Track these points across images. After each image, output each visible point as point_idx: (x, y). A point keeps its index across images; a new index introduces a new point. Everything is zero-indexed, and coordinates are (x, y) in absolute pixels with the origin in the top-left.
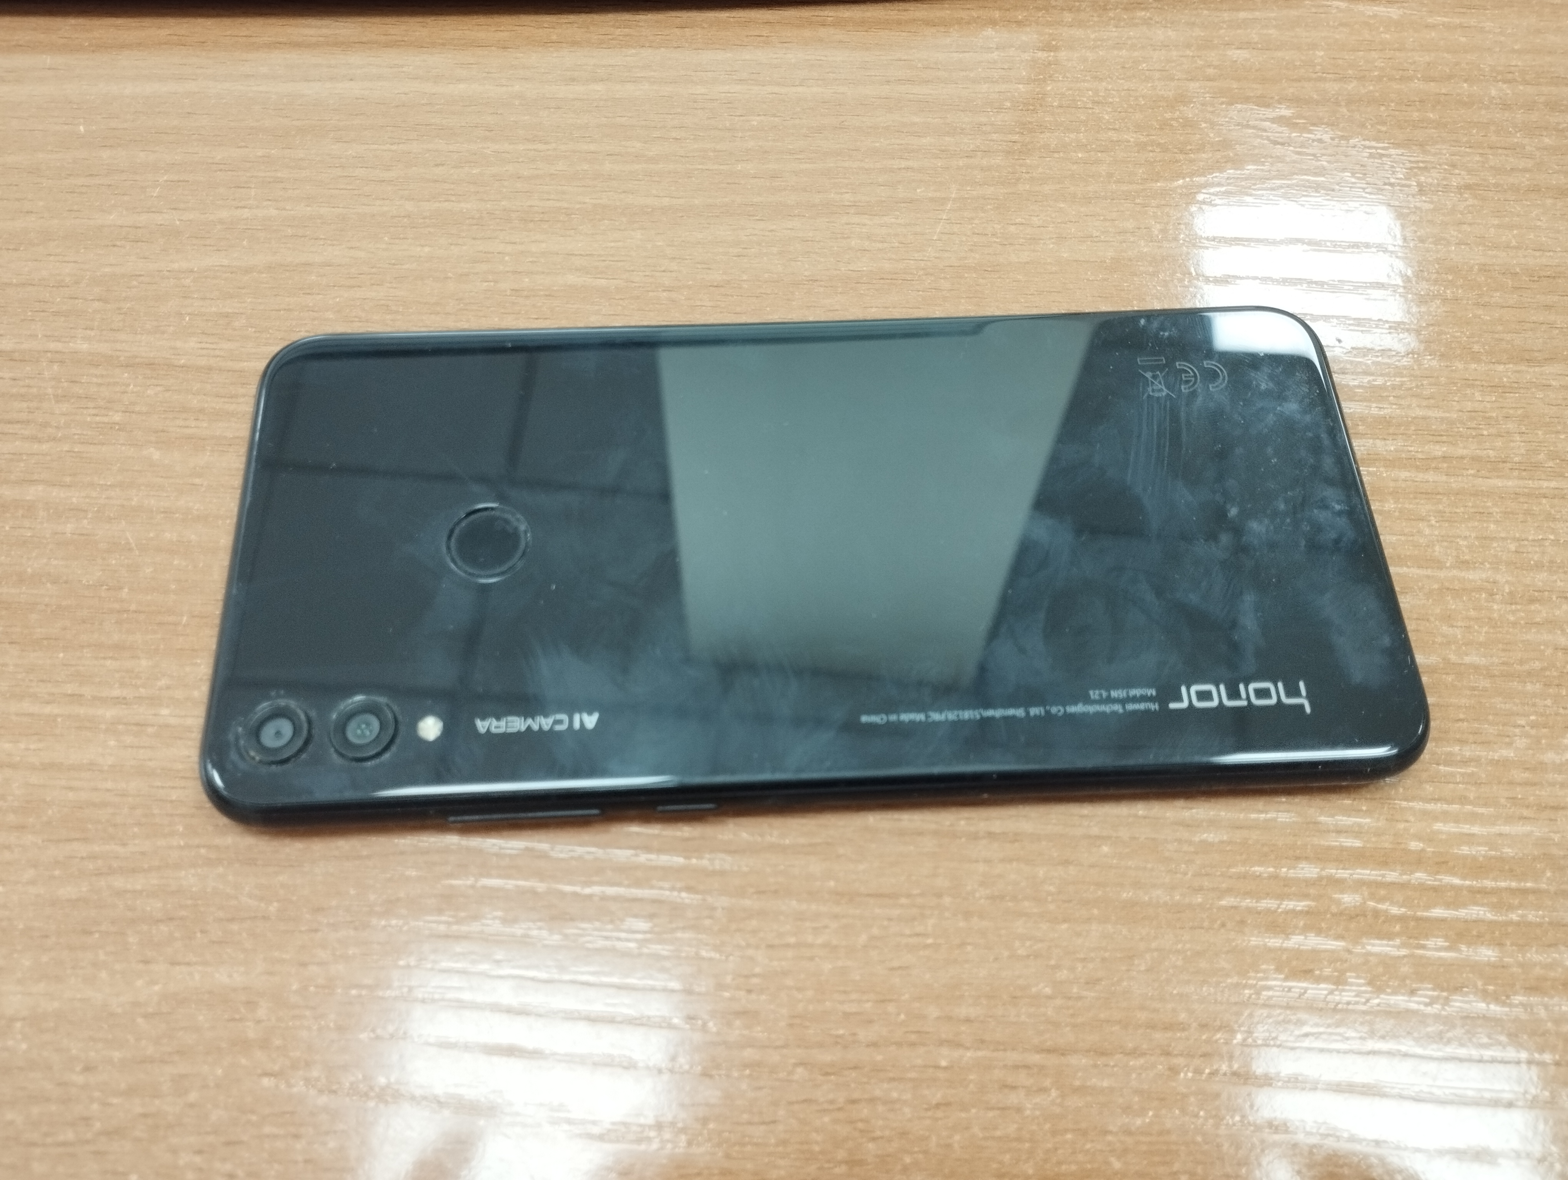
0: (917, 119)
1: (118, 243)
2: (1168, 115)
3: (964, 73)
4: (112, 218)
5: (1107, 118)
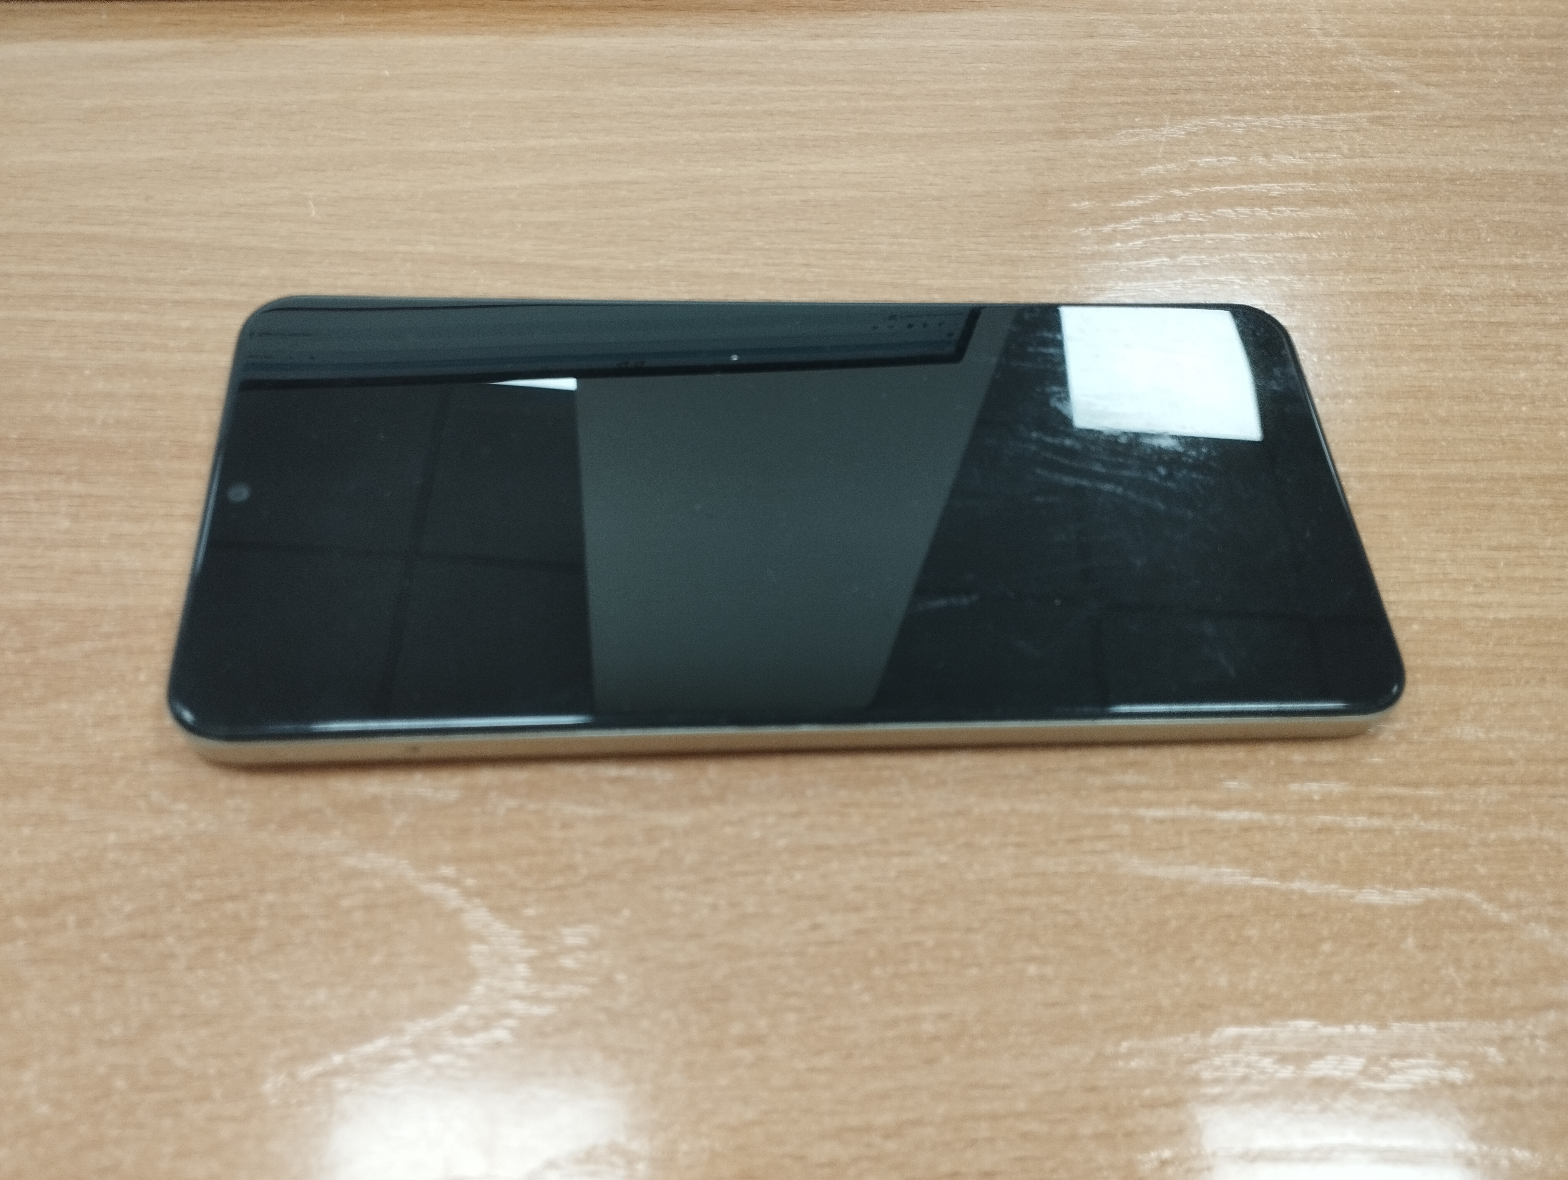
0: (1122, 65)
2: (1334, 63)
3: (1154, 30)
5: (1284, 64)
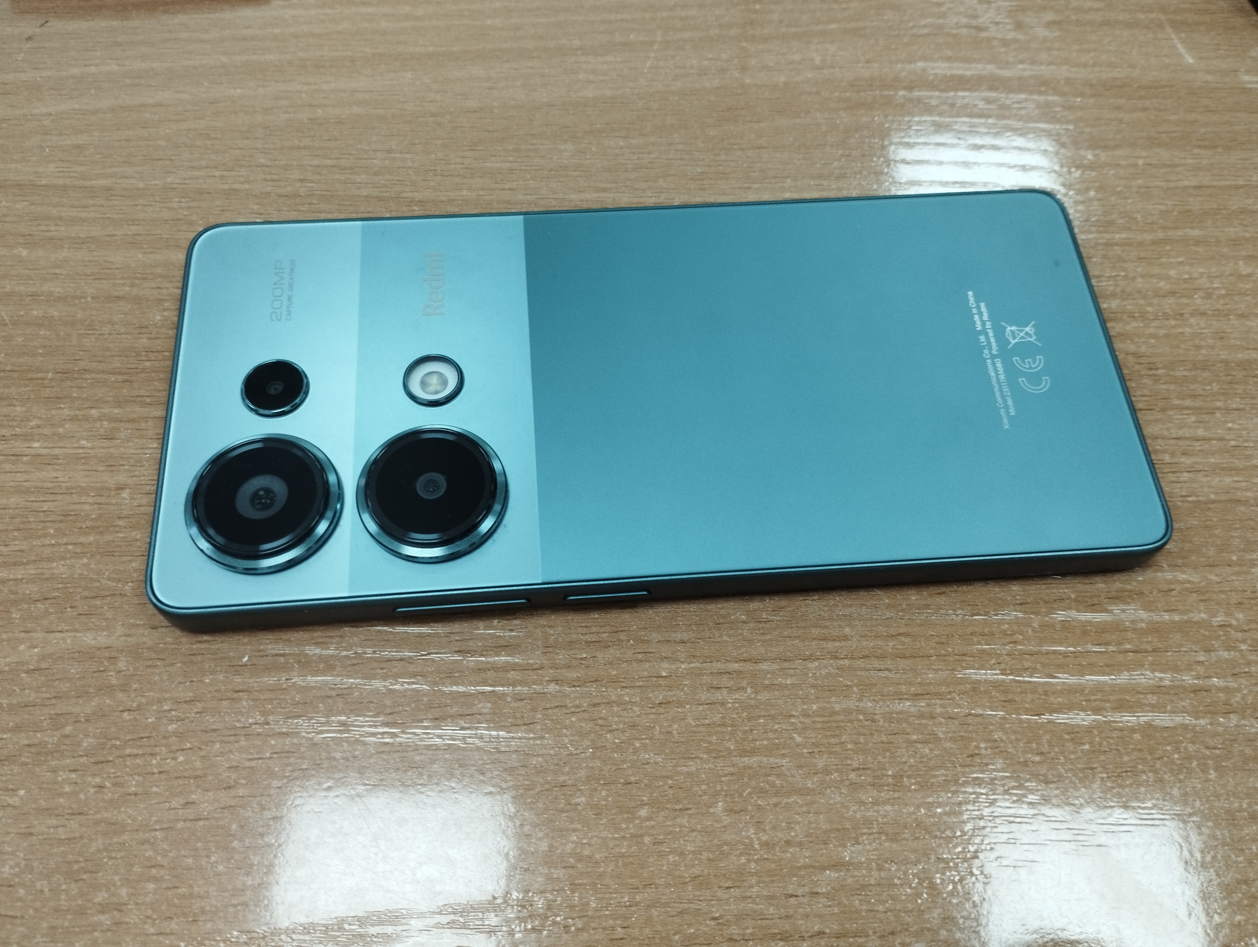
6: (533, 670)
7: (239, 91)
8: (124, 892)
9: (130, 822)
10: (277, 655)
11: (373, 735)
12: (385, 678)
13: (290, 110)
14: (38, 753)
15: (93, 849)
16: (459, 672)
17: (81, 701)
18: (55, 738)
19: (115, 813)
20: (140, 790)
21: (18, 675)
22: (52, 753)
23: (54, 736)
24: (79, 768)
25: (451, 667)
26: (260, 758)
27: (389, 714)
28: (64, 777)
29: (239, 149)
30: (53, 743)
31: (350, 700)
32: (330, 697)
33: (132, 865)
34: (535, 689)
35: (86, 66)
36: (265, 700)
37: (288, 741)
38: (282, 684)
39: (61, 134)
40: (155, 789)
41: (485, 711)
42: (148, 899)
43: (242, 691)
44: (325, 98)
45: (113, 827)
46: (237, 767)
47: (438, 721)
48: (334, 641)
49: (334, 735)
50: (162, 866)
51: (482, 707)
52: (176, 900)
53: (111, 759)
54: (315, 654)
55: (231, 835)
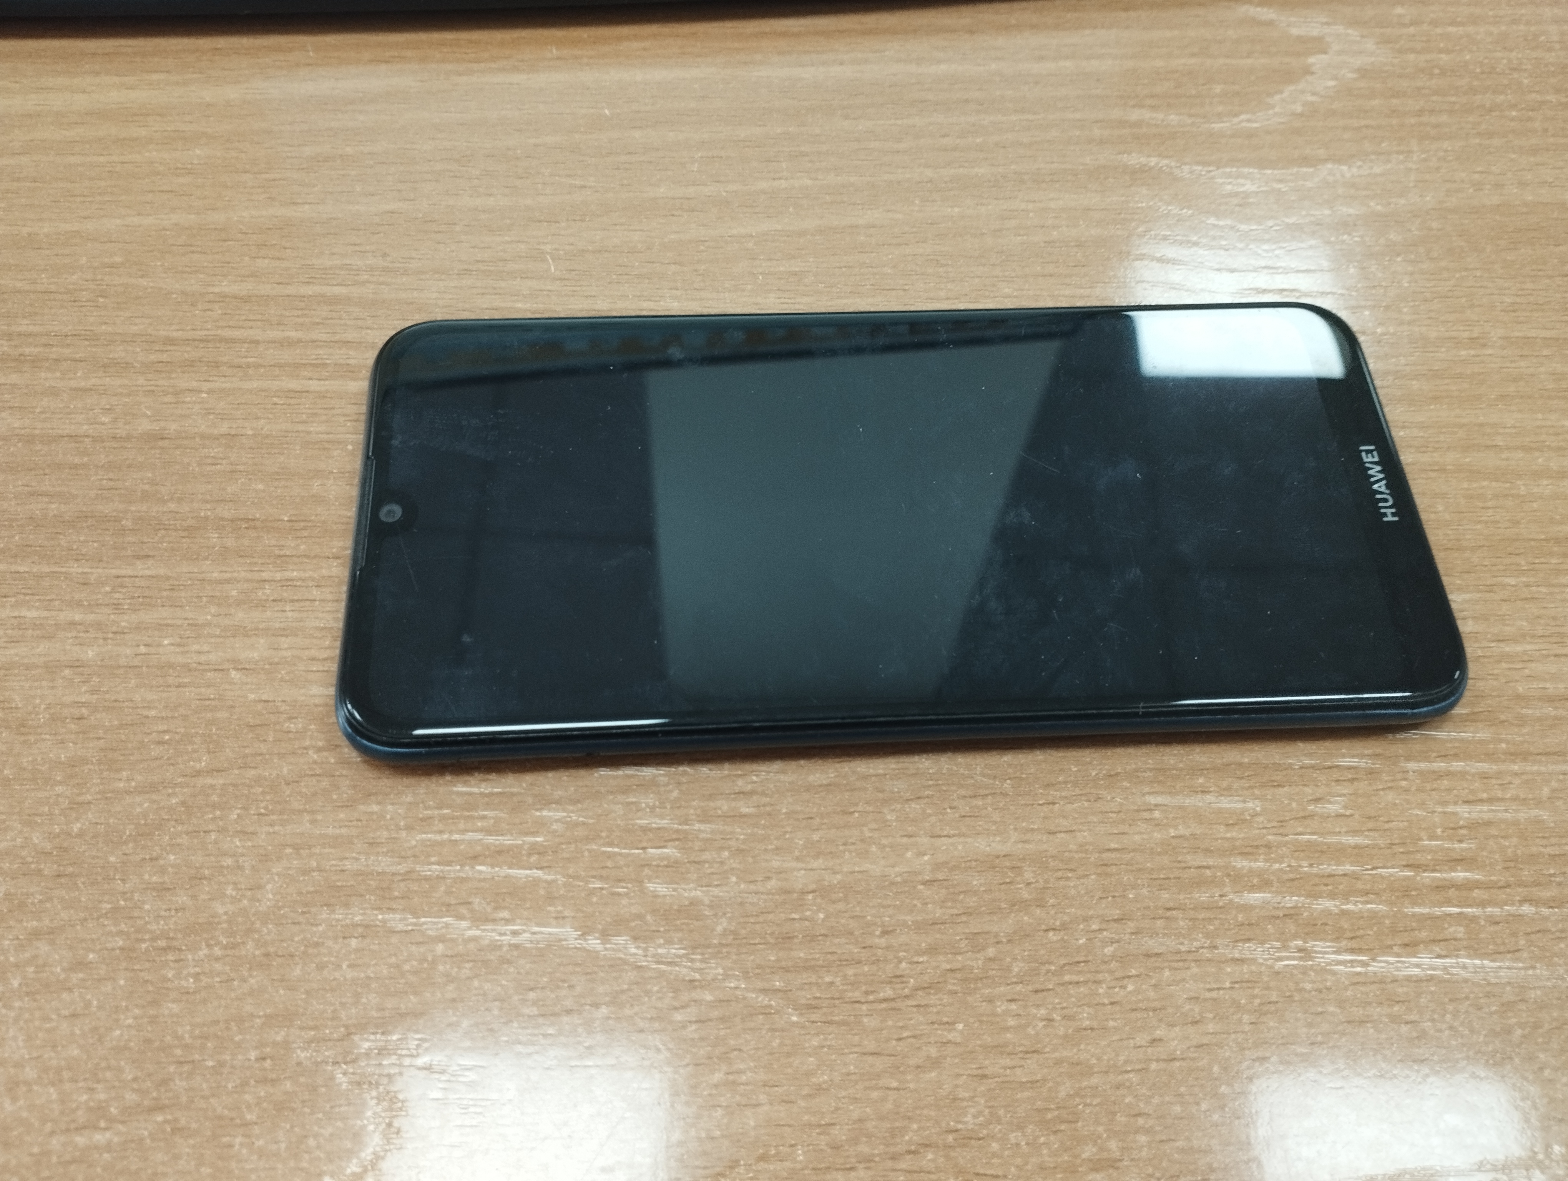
1: (676, 213)
4: (662, 191)
6: (1500, 888)
7: (956, 210)
8: (1113, 1145)
9: (1095, 1062)
10: (1200, 867)
11: (1339, 963)
12: (1332, 896)
13: (1022, 232)
14: (965, 980)
15: (1062, 1094)
16: (1416, 889)
17: (995, 918)
18: (980, 962)
19: (1075, 1050)
20: (1095, 1024)
21: (915, 888)
22: (981, 979)
23: (977, 959)
24: (1017, 997)
25: (1405, 884)
26: (1218, 989)
27: (1352, 938)
28: (1003, 1008)
29: (978, 277)
30: (978, 968)
31: (1301, 922)
32: (1278, 918)
33: (1114, 1114)
34: (1508, 911)
35: (774, 179)
36: (1204, 919)
37: (1245, 968)
38: (1217, 902)
39: (770, 260)
40: (1111, 1023)
41: (1460, 935)
42: (1144, 1153)
43: (1174, 909)
44: (1056, 217)
45: (1079, 1068)
46: (1197, 998)
47: (1411, 947)
48: (1261, 851)
49: (1296, 962)
50: (1148, 1115)
51: (1455, 932)
52: (1176, 1155)
53: (1051, 987)
54: (1243, 868)
55: (1216, 1079)
